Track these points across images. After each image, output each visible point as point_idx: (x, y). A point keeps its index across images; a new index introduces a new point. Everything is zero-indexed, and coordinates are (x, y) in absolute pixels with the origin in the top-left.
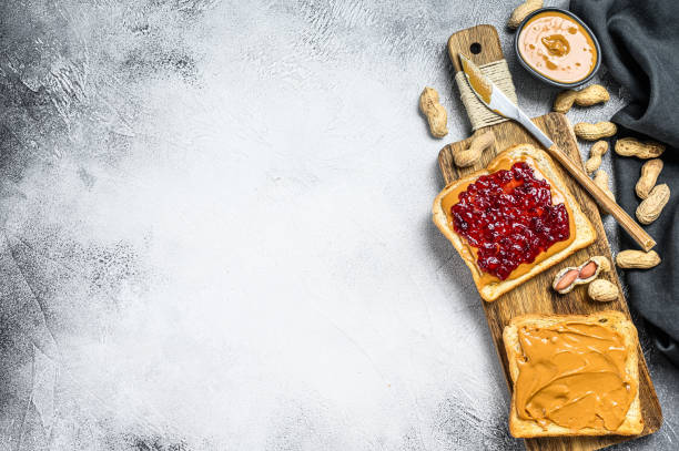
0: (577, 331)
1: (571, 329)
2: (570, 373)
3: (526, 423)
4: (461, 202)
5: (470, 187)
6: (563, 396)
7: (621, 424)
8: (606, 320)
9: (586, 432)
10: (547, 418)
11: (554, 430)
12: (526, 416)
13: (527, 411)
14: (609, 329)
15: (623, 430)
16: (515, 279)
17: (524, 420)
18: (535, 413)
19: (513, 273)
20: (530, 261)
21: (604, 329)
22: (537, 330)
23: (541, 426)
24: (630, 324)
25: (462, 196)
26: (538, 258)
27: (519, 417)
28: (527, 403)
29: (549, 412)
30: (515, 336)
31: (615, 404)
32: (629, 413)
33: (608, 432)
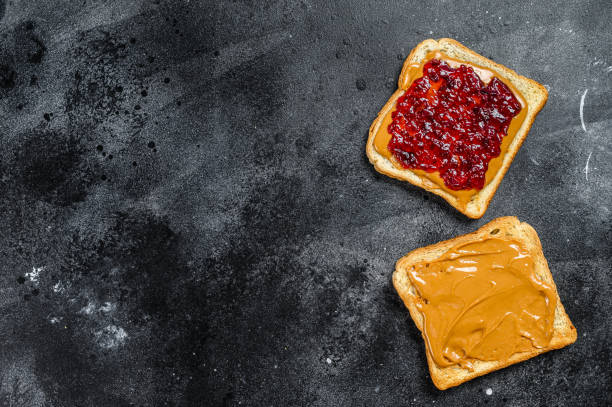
0: (474, 252)
1: (465, 252)
2: (477, 301)
3: (448, 370)
4: (394, 136)
5: (394, 115)
8: (498, 231)
9: (516, 358)
10: (469, 358)
11: (482, 368)
12: (446, 362)
13: (446, 358)
14: (504, 239)
15: (555, 343)
16: (492, 179)
17: (444, 367)
18: (456, 356)
19: (488, 176)
20: (497, 153)
21: (498, 241)
22: (428, 265)
23: (466, 368)
24: (526, 226)
25: (391, 129)
31: (537, 318)
32: (555, 323)
33: (541, 351)
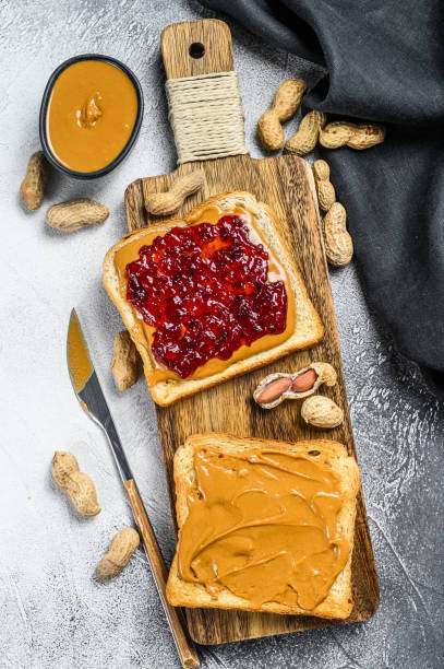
0: (276, 464)
1: (267, 459)
2: (258, 522)
3: (189, 587)
4: (141, 260)
5: (157, 241)
6: (244, 554)
7: (321, 602)
8: (311, 453)
9: (272, 607)
10: (219, 582)
11: (228, 600)
12: (191, 576)
13: (192, 570)
14: (322, 467)
15: (322, 610)
16: (201, 378)
17: (187, 581)
18: (203, 574)
19: (200, 371)
20: (225, 356)
21: (313, 466)
22: (221, 456)
23: (210, 593)
24: (352, 463)
25: (144, 251)
26: (236, 354)
27: (180, 578)
28: (194, 558)
30: (188, 461)
31: (316, 572)
32: (334, 587)
33: (303, 611)
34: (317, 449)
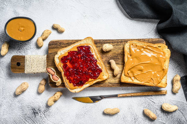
6: (141, 70)
7: (159, 83)
27: (125, 75)
28: (128, 70)
29: (135, 75)
30: (128, 47)
34: (160, 46)
